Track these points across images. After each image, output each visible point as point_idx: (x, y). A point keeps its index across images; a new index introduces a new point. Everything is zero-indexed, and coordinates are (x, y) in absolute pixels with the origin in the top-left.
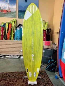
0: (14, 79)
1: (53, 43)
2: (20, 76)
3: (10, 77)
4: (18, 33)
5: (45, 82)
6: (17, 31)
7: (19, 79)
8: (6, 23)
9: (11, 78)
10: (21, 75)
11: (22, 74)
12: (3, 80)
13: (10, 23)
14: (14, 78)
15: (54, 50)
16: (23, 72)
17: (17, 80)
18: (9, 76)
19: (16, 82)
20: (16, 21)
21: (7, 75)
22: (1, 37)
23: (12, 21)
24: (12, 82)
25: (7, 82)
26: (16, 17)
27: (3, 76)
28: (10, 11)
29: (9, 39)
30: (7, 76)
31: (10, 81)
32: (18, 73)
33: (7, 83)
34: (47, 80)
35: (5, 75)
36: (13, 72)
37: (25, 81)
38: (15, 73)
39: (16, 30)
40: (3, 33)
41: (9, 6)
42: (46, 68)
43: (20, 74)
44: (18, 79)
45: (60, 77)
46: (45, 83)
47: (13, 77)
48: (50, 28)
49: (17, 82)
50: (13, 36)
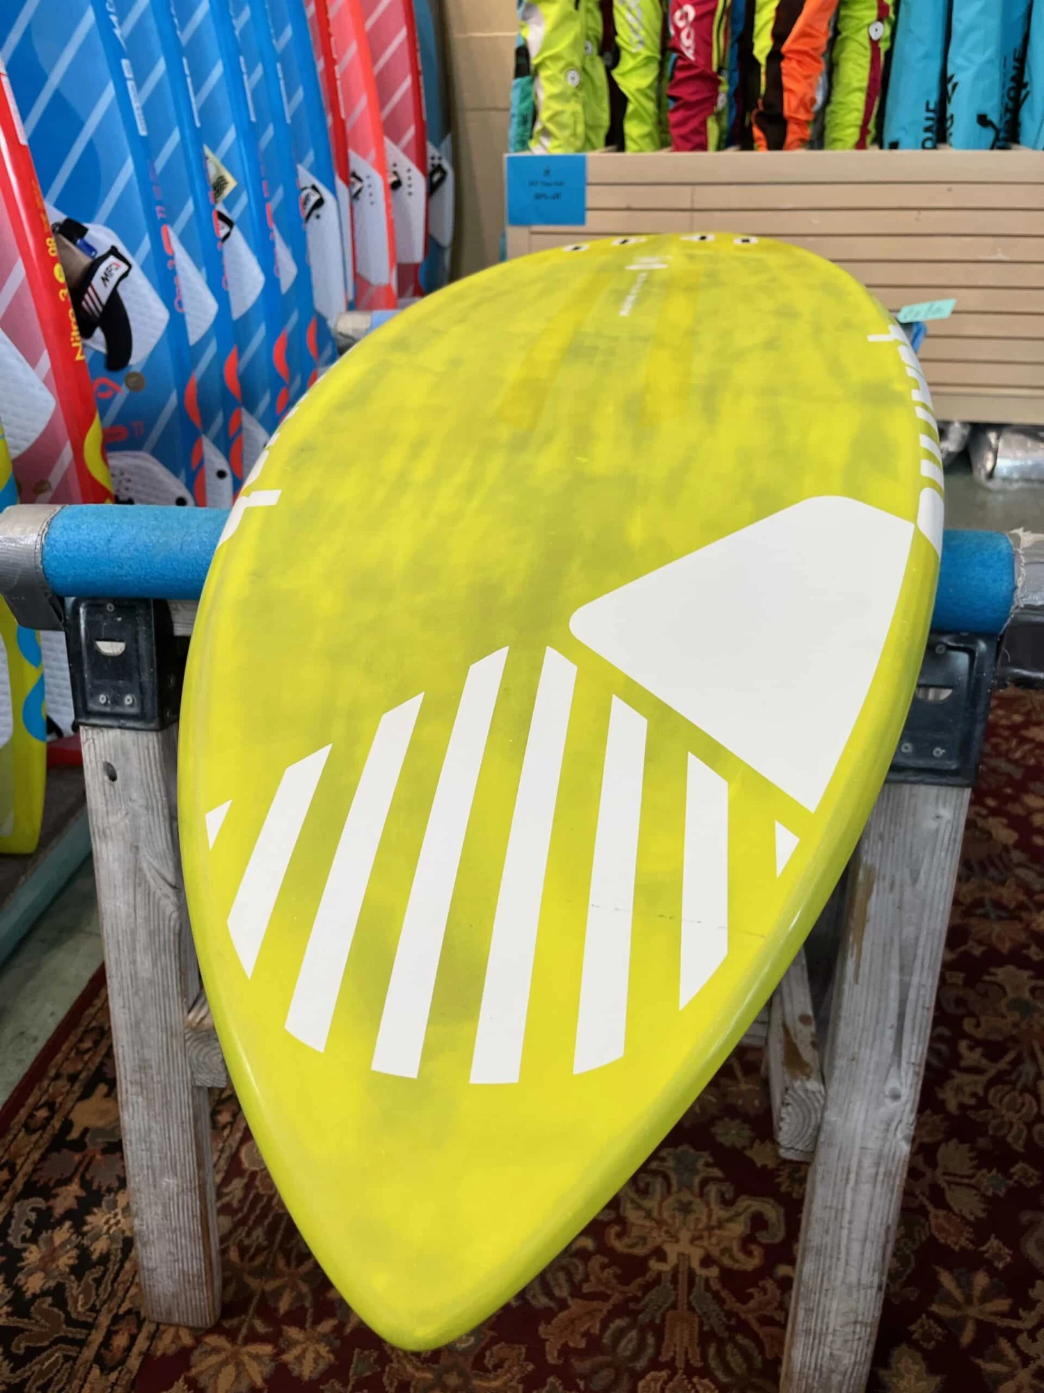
4: (964, 16)
22: (680, 105)
40: (702, 24)
50: (865, 84)
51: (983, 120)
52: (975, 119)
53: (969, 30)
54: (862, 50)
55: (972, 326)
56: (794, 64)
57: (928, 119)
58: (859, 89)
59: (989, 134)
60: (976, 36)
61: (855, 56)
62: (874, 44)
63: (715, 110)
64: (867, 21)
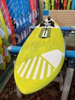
54: (70, 2)
56: (64, 3)
57: (74, 7)
63: (58, 7)
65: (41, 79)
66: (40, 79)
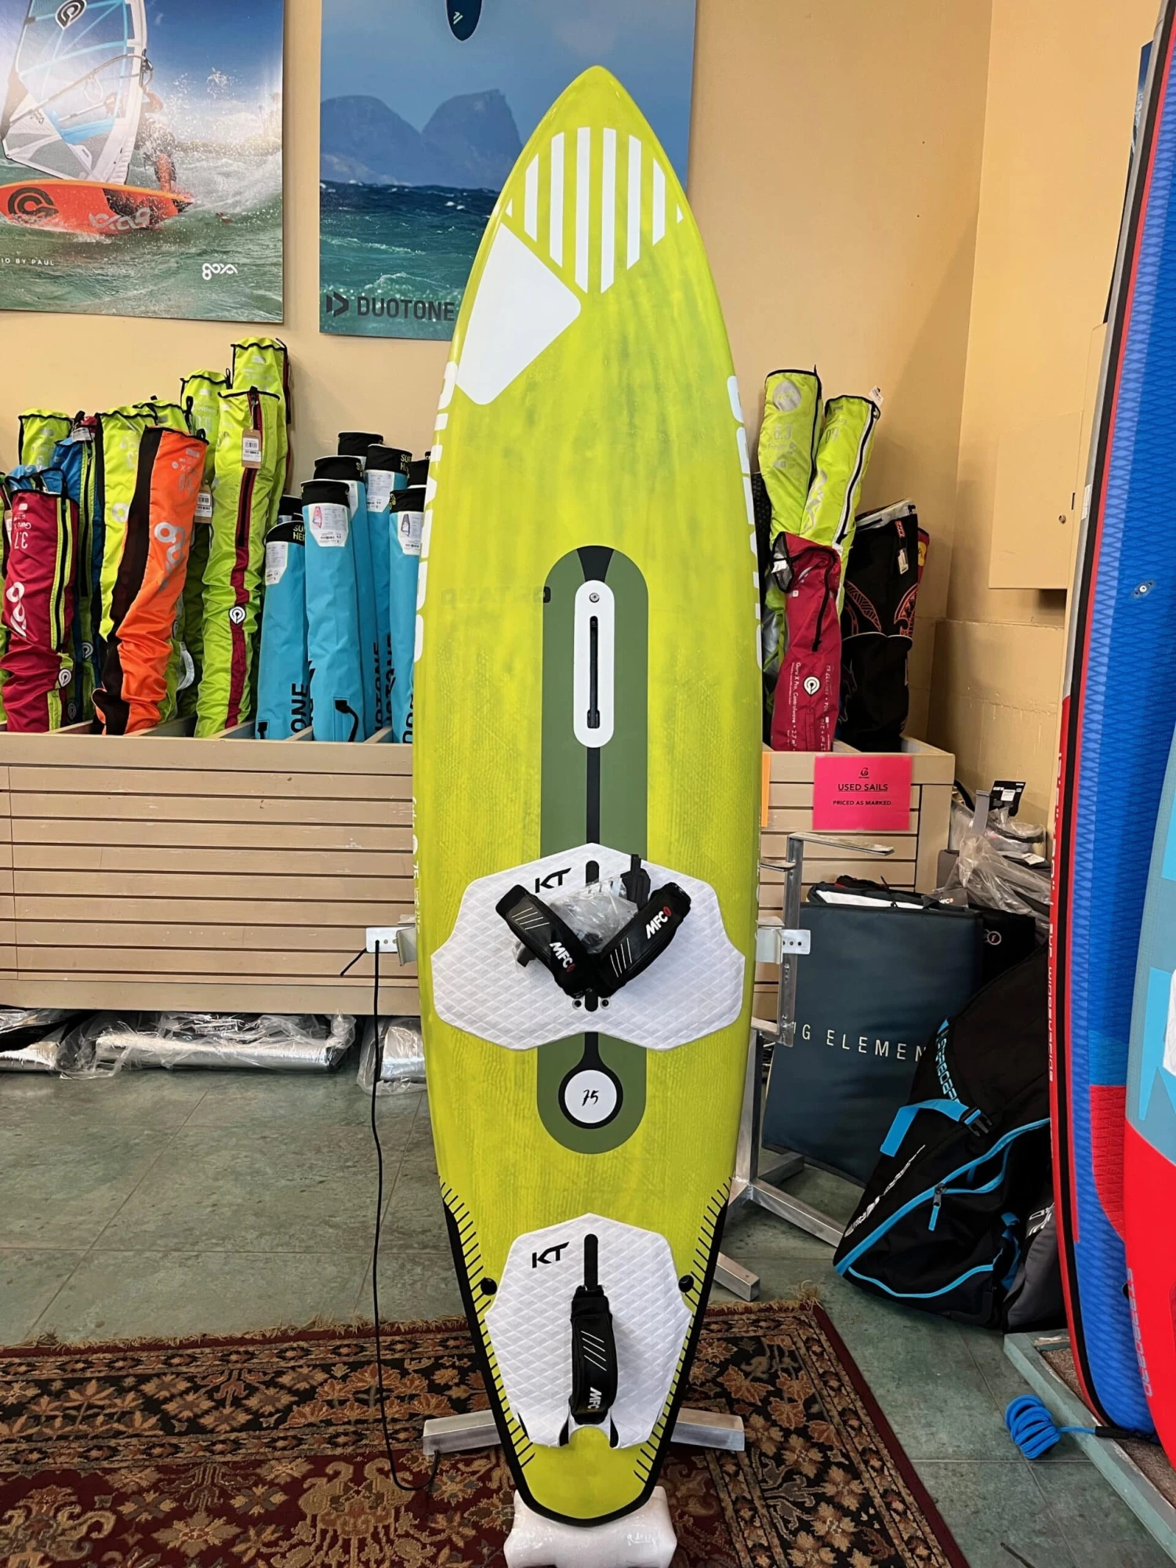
0: (249, 1471)
1: (963, 792)
2: (353, 1413)
3: (166, 1423)
4: (316, 607)
5: (827, 1521)
6: (298, 563)
7: (347, 1471)
8: (96, 425)
9: (189, 1448)
10: (382, 1395)
11: (391, 1378)
12: (45, 1480)
13: (172, 420)
14: (251, 1446)
15: (985, 915)
16: (412, 1335)
17: (294, 1488)
18: (151, 1406)
19: (288, 1517)
20: (276, 387)
21: (113, 1381)
22: (12, 679)
23: (201, 393)
24: (217, 1532)
25: (122, 1524)
26: (282, 308)
27: (45, 1405)
28: (180, 207)
29: (154, 725)
30: (125, 1416)
31: (167, 1506)
32: (318, 1353)
33: (114, 1541)
34: (853, 1473)
35: (78, 1383)
36: (220, 1330)
37: (445, 1508)
38: (265, 1357)
39: (281, 549)
40: (36, 601)
41: (151, 105)
42: (846, 1245)
43: (367, 1379)
44: (319, 1465)
45: (1110, 1430)
46: (823, 1542)
47: (223, 1422)
48: (900, 509)
49: (302, 1531)
50: (229, 665)
51: (342, 706)
52: (333, 705)
53: (320, 622)
54: (224, 634)
55: (336, 914)
56: (132, 647)
57: (294, 701)
58: (224, 670)
59: (348, 721)
60: (327, 627)
61: (216, 638)
62: (237, 629)
63: (57, 686)
64: (225, 605)
65: (557, 136)
66: (562, 134)
